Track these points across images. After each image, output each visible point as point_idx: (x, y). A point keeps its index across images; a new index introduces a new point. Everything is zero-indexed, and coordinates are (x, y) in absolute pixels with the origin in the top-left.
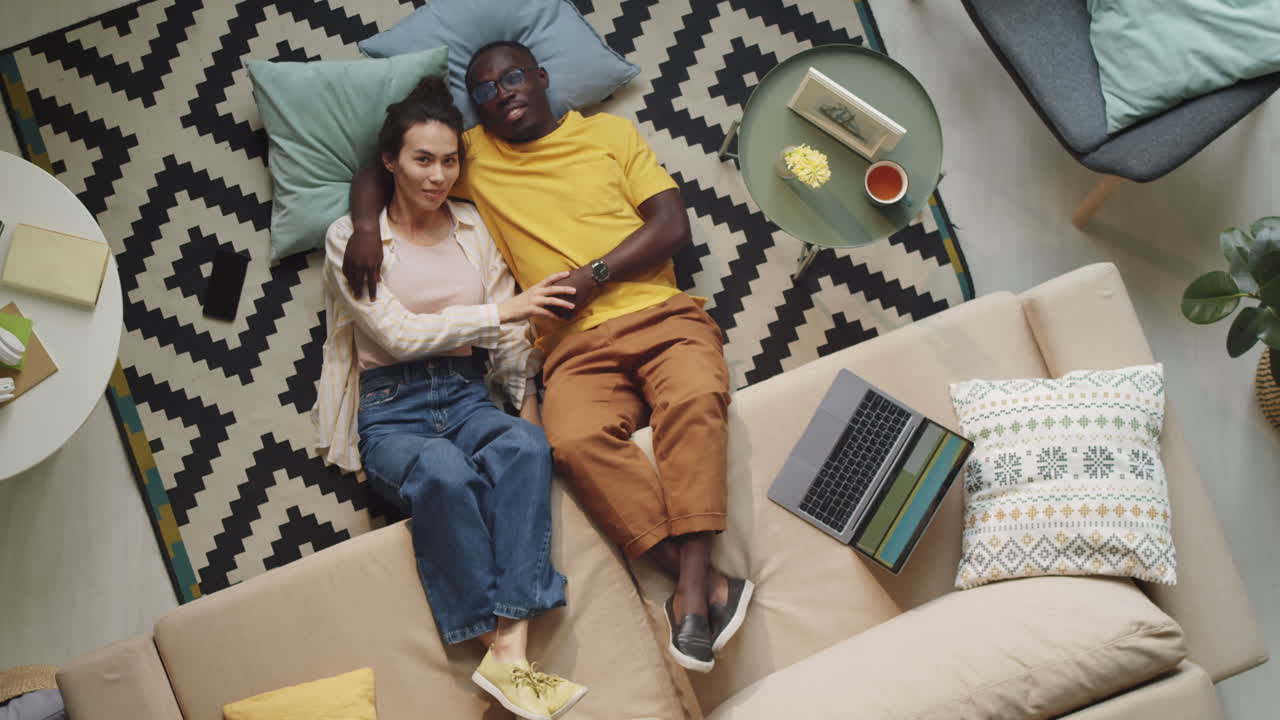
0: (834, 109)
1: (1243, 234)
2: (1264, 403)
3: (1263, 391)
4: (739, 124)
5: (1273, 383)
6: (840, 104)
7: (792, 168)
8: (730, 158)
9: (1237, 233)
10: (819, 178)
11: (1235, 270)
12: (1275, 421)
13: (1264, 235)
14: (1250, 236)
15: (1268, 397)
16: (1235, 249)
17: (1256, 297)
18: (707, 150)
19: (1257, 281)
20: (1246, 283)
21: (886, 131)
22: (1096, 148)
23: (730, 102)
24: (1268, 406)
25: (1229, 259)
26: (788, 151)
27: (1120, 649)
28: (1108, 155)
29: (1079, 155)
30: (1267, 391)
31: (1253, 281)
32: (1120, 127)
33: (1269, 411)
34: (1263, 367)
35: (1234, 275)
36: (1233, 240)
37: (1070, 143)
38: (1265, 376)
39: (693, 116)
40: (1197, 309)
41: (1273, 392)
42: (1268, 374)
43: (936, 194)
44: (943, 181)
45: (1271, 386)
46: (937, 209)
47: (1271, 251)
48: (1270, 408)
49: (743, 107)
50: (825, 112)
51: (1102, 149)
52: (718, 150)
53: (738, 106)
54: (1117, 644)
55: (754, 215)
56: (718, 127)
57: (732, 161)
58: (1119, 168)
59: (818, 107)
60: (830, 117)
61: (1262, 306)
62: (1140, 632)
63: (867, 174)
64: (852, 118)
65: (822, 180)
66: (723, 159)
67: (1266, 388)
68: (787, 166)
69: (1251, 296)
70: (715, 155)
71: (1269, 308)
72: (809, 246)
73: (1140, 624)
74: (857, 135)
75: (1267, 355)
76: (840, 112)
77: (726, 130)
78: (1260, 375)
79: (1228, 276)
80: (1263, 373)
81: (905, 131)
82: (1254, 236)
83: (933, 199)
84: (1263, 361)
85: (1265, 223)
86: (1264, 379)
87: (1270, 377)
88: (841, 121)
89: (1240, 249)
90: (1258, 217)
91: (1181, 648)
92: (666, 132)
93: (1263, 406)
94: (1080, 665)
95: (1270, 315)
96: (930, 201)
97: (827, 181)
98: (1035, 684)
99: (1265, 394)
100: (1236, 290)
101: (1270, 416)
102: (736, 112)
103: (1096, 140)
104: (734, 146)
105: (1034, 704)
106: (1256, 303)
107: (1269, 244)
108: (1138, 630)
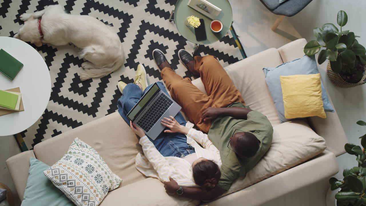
0: (201, 5)
1: (320, 29)
2: (330, 76)
3: (329, 73)
4: (174, 11)
5: (332, 71)
6: (202, 3)
7: (189, 22)
8: (172, 21)
9: (318, 29)
10: (197, 25)
11: (318, 40)
12: (333, 81)
13: (326, 29)
14: (322, 29)
15: (331, 75)
16: (318, 33)
17: (325, 47)
18: (166, 19)
19: (325, 42)
20: (322, 43)
21: (216, 11)
22: (276, 8)
23: (171, 5)
24: (331, 77)
25: (316, 37)
26: (188, 18)
27: (307, 146)
28: (280, 10)
29: (272, 10)
30: (330, 73)
31: (324, 42)
32: (283, 1)
33: (331, 79)
34: (329, 66)
35: (318, 41)
36: (317, 31)
37: (269, 7)
38: (329, 69)
39: (161, 9)
40: (308, 51)
41: (332, 73)
42: (330, 68)
43: (232, 27)
44: (233, 23)
45: (331, 72)
46: (232, 31)
47: (328, 33)
48: (332, 78)
49: (175, 6)
50: (198, 6)
51: (278, 8)
52: (169, 19)
53: (174, 5)
54: (307, 145)
55: (180, 36)
56: (168, 12)
57: (173, 22)
58: (283, 13)
59: (196, 4)
60: (199, 7)
61: (327, 49)
62: (313, 141)
63: (211, 24)
64: (206, 7)
65: (198, 26)
66: (170, 21)
67: (330, 72)
68: (188, 22)
69: (323, 46)
70: (168, 20)
71: (329, 49)
72: (197, 44)
73: (313, 139)
74: (207, 12)
75: (329, 63)
76: (202, 6)
77: (170, 13)
78: (328, 69)
79: (317, 42)
80: (329, 68)
81: (221, 10)
82: (323, 30)
83: (231, 28)
84: (329, 65)
85: (326, 25)
86: (329, 70)
87: (331, 69)
88: (203, 8)
89: (319, 33)
90: (324, 24)
91: (325, 145)
92: (153, 14)
93: (329, 77)
94: (296, 151)
95: (329, 51)
96: (230, 29)
97: (200, 26)
98: (284, 158)
99: (330, 74)
100: (319, 45)
101: (332, 80)
102: (173, 7)
103: (276, 6)
104: (173, 18)
105: (284, 163)
106: (325, 49)
107: (327, 31)
108: (312, 141)
